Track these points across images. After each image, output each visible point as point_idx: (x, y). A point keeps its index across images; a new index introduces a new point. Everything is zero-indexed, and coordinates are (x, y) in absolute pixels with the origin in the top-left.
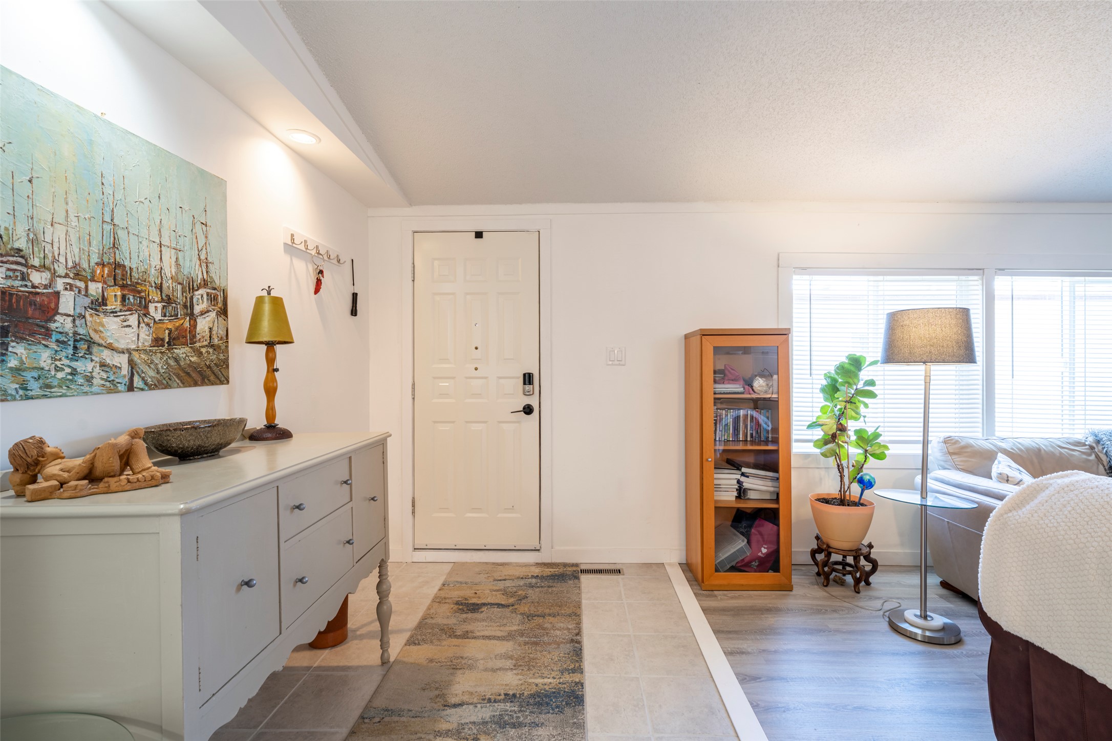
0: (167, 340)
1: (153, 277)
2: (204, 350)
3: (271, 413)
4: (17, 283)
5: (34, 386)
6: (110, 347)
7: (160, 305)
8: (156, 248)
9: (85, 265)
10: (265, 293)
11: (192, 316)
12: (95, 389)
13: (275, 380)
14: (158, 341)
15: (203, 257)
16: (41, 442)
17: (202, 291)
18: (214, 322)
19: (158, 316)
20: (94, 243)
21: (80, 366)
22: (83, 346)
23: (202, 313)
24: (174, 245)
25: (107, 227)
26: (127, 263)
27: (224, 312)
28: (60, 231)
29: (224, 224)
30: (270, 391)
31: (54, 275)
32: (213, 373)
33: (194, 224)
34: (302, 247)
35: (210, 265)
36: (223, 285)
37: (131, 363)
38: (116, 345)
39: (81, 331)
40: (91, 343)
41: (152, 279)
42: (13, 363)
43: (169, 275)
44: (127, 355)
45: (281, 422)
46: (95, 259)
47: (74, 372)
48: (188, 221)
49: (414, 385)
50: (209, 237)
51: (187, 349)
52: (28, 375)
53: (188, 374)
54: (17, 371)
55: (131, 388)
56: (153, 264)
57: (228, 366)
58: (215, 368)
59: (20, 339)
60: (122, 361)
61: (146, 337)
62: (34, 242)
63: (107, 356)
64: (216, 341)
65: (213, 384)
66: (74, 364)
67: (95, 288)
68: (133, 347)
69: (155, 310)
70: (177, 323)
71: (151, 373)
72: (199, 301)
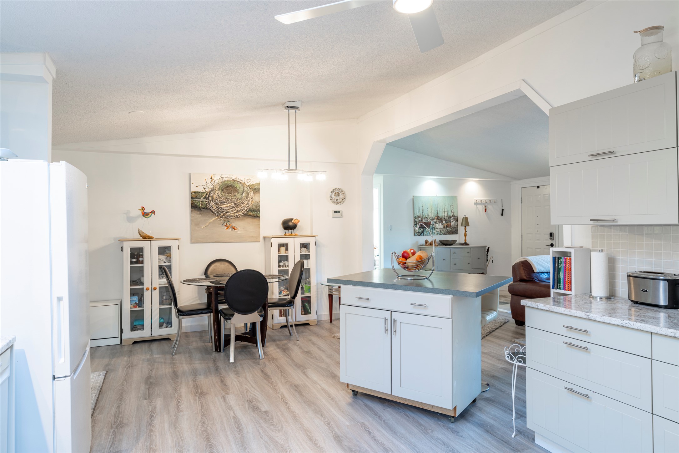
0: (446, 227)
1: (443, 217)
2: (452, 228)
3: (465, 240)
4: (427, 221)
5: (428, 234)
6: (437, 228)
8: (444, 212)
10: (464, 216)
11: (450, 222)
12: (435, 234)
13: (466, 233)
14: (444, 227)
15: (452, 211)
16: (427, 240)
17: (452, 218)
18: (455, 223)
19: (444, 223)
20: (435, 214)
21: (433, 231)
22: (434, 228)
23: (452, 222)
24: (447, 211)
25: (436, 211)
26: (439, 216)
27: (457, 221)
28: (431, 214)
29: (457, 204)
30: (465, 236)
31: (430, 219)
32: (455, 232)
34: (480, 202)
35: (454, 213)
36: (457, 216)
37: (440, 231)
39: (433, 226)
40: (435, 228)
42: (426, 231)
43: (446, 216)
45: (467, 242)
46: (435, 216)
47: (433, 232)
48: (449, 206)
49: (522, 235)
50: (454, 207)
51: (449, 228)
53: (450, 232)
54: (427, 232)
55: (440, 234)
56: (443, 215)
57: (458, 231)
59: (427, 228)
60: (439, 230)
61: (442, 226)
62: (428, 216)
63: (437, 230)
64: (455, 226)
65: (455, 234)
67: (435, 220)
68: (440, 228)
69: (444, 222)
70: (448, 224)
71: (443, 232)
72: (452, 219)
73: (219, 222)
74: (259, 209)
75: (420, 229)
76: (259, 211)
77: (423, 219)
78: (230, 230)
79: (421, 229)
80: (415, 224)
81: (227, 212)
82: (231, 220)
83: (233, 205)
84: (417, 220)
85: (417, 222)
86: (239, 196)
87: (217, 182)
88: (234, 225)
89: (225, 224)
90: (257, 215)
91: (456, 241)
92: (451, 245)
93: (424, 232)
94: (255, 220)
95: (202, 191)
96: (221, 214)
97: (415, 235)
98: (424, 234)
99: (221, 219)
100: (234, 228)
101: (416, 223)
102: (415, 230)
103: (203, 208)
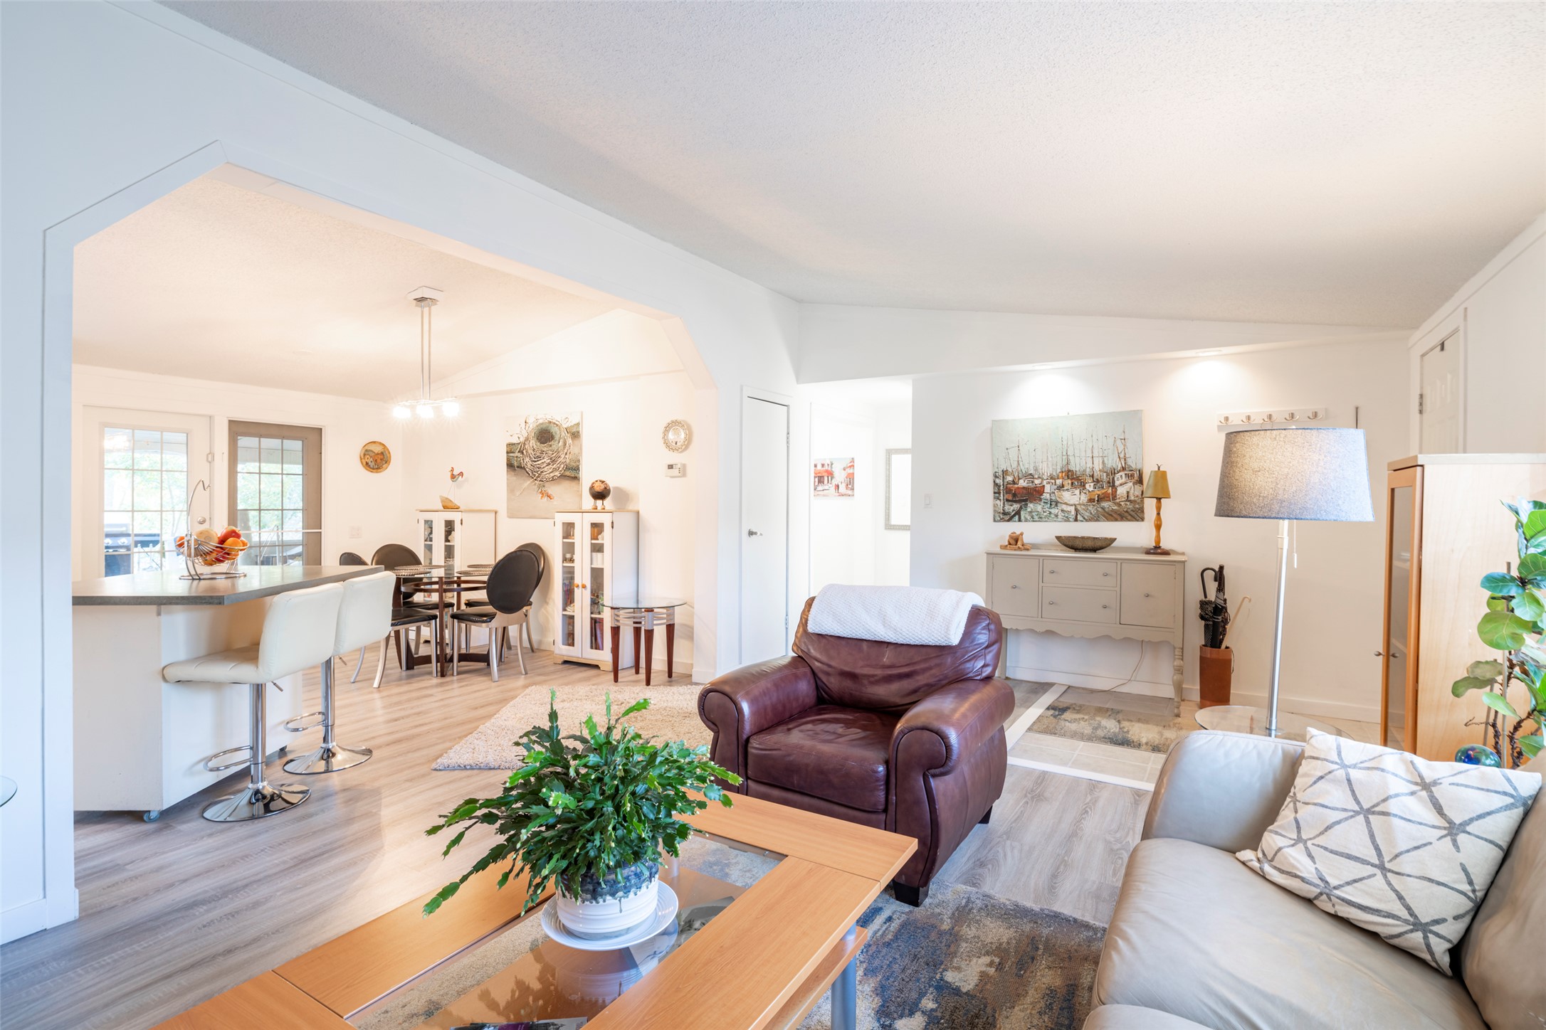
0: (1096, 499)
2: (1122, 503)
3: (1158, 539)
4: (1031, 484)
5: (1036, 517)
6: (1066, 504)
7: (1092, 484)
8: (1091, 459)
9: (1054, 474)
10: (1155, 468)
11: (1113, 486)
12: (1059, 520)
13: (1161, 520)
14: (1091, 500)
15: (1122, 456)
17: (1123, 474)
18: (1131, 488)
19: (1091, 489)
20: (1058, 464)
21: (1052, 511)
22: (1054, 504)
23: (1121, 485)
24: (1101, 455)
25: (1064, 457)
26: (1074, 469)
27: (1140, 481)
28: (1045, 464)
29: (1139, 435)
30: (1158, 526)
31: (1043, 479)
32: (1130, 515)
33: (1115, 441)
34: (1241, 423)
35: (1128, 460)
36: (1139, 467)
37: (1077, 510)
38: (1068, 503)
39: (1053, 498)
40: (1057, 503)
41: (1087, 473)
42: (1029, 510)
43: (1097, 469)
44: (1074, 507)
45: (1165, 545)
46: (1059, 470)
47: (1050, 513)
48: (1111, 441)
50: (1127, 444)
51: (1110, 503)
52: (1034, 514)
53: (1111, 515)
54: (1031, 512)
55: (1076, 520)
56: (1088, 466)
57: (1143, 512)
58: (1132, 513)
59: (1031, 502)
60: (1072, 509)
61: (1084, 498)
62: (1036, 470)
63: (1064, 507)
64: (1132, 498)
65: (1129, 521)
66: (1050, 510)
67: (1059, 482)
68: (1077, 503)
69: (1090, 487)
70: (1103, 491)
71: (1087, 515)
72: (1120, 479)
73: (534, 487)
74: (578, 466)
75: (1010, 503)
76: (577, 469)
77: (1019, 479)
78: (545, 499)
79: (1011, 505)
80: (995, 493)
81: (542, 472)
82: (547, 484)
83: (549, 461)
84: (1001, 481)
85: (1000, 486)
86: (556, 445)
87: (531, 426)
88: (550, 492)
89: (540, 490)
90: (576, 475)
91: (1114, 540)
92: (1094, 550)
93: (1022, 513)
94: (573, 484)
95: (516, 442)
96: (535, 475)
97: (995, 521)
98: (1022, 518)
99: (535, 484)
100: (549, 496)
101: (999, 489)
102: (995, 506)
103: (518, 467)
